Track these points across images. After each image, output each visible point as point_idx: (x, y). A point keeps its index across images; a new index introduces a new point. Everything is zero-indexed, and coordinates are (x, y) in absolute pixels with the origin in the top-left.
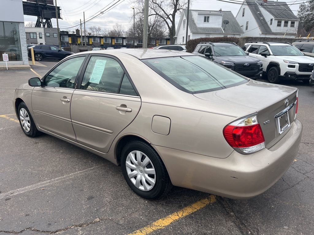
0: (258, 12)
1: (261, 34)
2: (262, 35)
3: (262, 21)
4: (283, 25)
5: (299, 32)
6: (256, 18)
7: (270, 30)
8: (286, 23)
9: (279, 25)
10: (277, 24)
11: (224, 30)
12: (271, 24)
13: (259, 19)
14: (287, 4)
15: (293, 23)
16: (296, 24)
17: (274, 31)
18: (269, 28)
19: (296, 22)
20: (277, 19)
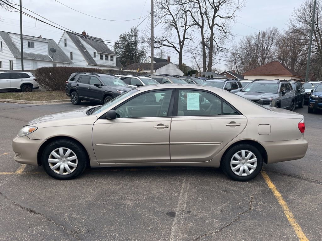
0: (81, 45)
1: (88, 64)
2: (89, 66)
3: (86, 53)
4: (105, 58)
5: (118, 66)
6: (80, 50)
7: (95, 62)
8: (107, 57)
9: (102, 58)
10: (100, 58)
11: (52, 57)
12: (95, 56)
13: (83, 51)
14: (104, 41)
15: (112, 57)
16: (115, 58)
17: (98, 64)
18: (93, 60)
19: (114, 57)
20: (99, 53)
